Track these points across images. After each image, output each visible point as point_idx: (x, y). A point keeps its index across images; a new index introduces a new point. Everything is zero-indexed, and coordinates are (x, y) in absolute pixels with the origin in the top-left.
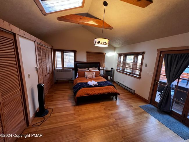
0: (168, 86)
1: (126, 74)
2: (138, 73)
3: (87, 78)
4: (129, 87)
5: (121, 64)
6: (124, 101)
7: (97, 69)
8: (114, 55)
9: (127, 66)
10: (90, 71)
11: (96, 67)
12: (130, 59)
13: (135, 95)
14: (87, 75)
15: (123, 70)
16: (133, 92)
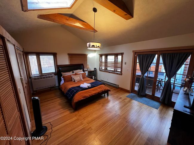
0: (142, 77)
1: (109, 72)
2: (120, 71)
3: (76, 82)
4: (113, 83)
5: (103, 64)
6: (115, 96)
7: (82, 70)
8: (95, 56)
9: (108, 65)
10: (76, 74)
11: (80, 69)
12: (111, 59)
13: (119, 89)
14: (75, 78)
15: (106, 69)
16: (117, 86)
